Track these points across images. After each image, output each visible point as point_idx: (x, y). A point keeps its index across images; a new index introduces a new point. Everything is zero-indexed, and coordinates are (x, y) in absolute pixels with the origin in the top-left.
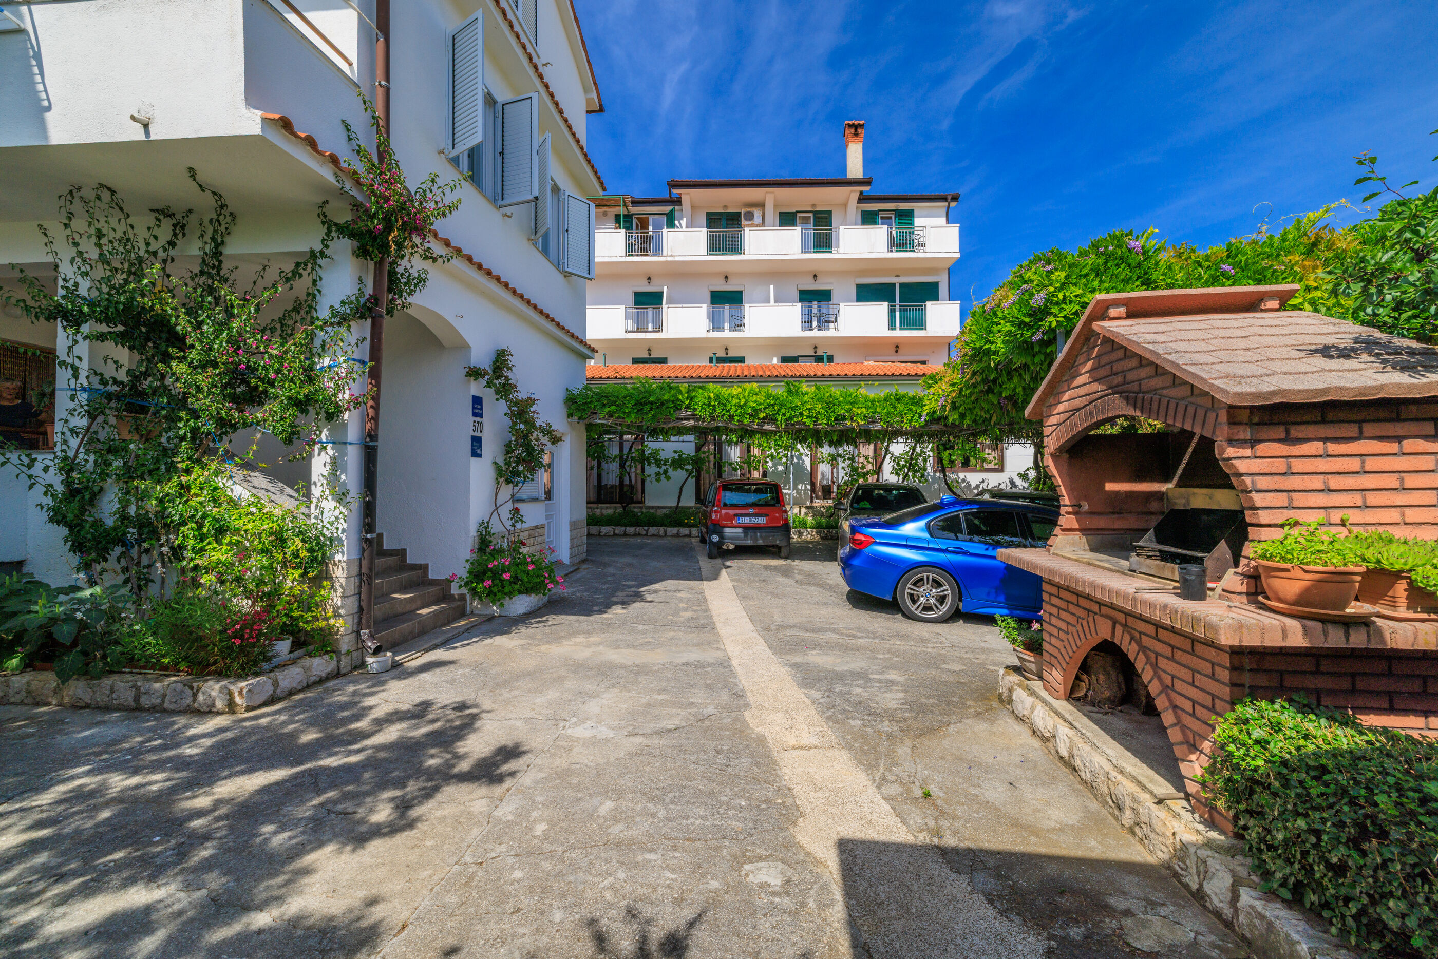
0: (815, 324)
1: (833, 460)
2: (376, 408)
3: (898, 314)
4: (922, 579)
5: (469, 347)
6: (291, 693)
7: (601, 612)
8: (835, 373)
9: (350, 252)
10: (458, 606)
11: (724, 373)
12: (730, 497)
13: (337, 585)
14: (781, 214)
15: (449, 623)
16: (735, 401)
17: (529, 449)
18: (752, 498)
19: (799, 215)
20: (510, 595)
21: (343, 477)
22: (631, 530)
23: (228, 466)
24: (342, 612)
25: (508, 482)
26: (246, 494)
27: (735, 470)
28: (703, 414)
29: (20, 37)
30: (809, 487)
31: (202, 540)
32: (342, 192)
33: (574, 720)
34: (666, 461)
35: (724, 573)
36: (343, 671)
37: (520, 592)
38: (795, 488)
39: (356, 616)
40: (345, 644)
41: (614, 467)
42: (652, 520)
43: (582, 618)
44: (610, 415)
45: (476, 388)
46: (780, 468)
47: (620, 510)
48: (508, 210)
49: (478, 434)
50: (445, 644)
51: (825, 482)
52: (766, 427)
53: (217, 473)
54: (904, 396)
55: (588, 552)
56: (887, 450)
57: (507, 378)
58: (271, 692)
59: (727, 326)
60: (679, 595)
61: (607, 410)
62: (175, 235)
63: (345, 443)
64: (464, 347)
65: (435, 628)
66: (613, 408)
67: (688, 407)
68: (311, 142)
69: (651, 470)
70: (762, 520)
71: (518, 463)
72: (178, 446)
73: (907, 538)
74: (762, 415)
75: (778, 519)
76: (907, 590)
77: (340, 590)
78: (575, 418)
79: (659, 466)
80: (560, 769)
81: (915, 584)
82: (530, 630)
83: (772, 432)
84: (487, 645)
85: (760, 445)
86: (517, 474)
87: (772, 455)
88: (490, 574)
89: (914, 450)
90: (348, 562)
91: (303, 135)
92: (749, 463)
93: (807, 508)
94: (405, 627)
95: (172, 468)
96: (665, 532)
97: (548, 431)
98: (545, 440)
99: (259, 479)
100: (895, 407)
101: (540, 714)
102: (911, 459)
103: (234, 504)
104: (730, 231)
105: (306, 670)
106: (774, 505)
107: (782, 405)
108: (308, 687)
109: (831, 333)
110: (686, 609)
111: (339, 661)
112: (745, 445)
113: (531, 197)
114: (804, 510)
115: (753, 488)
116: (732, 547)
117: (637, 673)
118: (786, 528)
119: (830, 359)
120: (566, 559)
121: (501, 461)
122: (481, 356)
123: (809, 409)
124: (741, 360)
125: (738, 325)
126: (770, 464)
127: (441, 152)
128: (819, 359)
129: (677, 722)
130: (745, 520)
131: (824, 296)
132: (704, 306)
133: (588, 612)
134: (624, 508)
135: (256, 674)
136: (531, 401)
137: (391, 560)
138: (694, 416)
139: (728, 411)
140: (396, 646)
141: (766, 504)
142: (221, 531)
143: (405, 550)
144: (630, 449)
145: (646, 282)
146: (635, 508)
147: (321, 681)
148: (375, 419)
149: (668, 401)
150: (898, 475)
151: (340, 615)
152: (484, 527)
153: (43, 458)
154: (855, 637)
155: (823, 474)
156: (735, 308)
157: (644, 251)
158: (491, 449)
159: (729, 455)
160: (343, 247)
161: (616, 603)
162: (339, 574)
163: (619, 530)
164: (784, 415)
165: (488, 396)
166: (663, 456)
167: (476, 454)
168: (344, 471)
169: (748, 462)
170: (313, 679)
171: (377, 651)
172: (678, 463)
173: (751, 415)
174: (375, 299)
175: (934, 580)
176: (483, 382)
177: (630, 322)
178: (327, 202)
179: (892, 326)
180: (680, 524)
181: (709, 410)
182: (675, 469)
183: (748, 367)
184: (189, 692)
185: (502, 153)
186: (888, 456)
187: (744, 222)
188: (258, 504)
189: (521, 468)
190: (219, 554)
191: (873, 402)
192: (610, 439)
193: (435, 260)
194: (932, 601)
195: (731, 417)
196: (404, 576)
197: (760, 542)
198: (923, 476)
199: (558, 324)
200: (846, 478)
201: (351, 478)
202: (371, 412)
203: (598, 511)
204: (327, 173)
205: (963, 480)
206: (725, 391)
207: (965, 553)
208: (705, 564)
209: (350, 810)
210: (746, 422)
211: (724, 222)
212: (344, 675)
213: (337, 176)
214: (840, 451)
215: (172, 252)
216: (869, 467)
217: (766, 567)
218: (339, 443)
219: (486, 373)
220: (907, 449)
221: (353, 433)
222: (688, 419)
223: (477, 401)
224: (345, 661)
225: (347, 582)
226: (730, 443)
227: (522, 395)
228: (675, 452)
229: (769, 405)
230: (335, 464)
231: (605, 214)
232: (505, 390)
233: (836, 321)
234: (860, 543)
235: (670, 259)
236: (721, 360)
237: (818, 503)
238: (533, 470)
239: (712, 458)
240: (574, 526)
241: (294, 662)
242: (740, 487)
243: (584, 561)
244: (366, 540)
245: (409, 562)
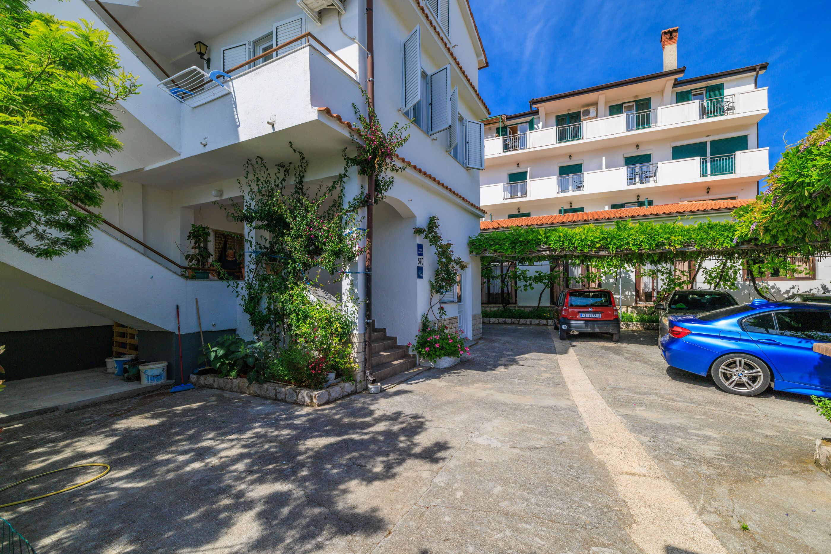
0: (637, 179)
1: (654, 274)
2: (370, 254)
3: (709, 164)
4: (735, 362)
5: (416, 217)
6: (336, 400)
7: (491, 370)
8: (655, 213)
9: (357, 172)
10: (413, 361)
11: (570, 220)
12: (575, 300)
13: (355, 346)
14: (610, 107)
15: (408, 370)
16: (578, 237)
17: (448, 273)
18: (591, 301)
19: (624, 105)
20: (439, 356)
21: (356, 290)
22: (508, 320)
23: (308, 286)
24: (357, 360)
25: (437, 292)
26: (315, 300)
27: (578, 282)
28: (555, 247)
29: (229, 96)
30: (634, 293)
31: (298, 322)
32: (353, 141)
33: (477, 433)
34: (531, 278)
35: (571, 350)
36: (358, 391)
37: (445, 355)
38: (623, 293)
39: (364, 363)
40: (359, 377)
41: (498, 282)
42: (522, 315)
43: (480, 372)
44: (495, 251)
45: (419, 239)
46: (612, 281)
47: (502, 308)
48: (434, 136)
49: (420, 265)
50: (406, 381)
51: (647, 290)
52: (601, 253)
53: (304, 289)
54: (716, 225)
55: (483, 333)
56: (700, 266)
57: (436, 233)
58: (327, 398)
59: (571, 188)
60: (541, 362)
61: (493, 248)
62: (285, 175)
63: (357, 273)
64: (413, 217)
65: (401, 372)
66: (497, 246)
67: (545, 243)
68: (339, 118)
69: (521, 284)
70: (598, 316)
71: (442, 281)
72: (288, 277)
73: (720, 331)
74: (598, 246)
75: (610, 316)
76: (720, 370)
77: (356, 349)
78: (474, 254)
79: (526, 281)
80: (469, 461)
81: (728, 365)
82: (451, 377)
83: (605, 256)
84: (427, 384)
85: (596, 266)
86: (442, 287)
87: (605, 272)
88: (428, 344)
89: (725, 265)
90: (359, 334)
91: (335, 115)
92: (588, 278)
93: (633, 308)
94: (386, 370)
95: (286, 287)
96: (531, 322)
97: (459, 262)
98: (457, 267)
99: (320, 292)
100: (708, 234)
101: (458, 427)
102: (722, 272)
103: (310, 304)
104: (574, 125)
105: (343, 388)
106: (607, 306)
107: (613, 237)
108: (343, 397)
109: (651, 184)
110: (546, 372)
111: (356, 386)
112: (585, 266)
113: (447, 126)
114: (630, 309)
115: (592, 294)
116: (576, 333)
117: (515, 409)
118: (617, 321)
119: (650, 203)
120: (470, 337)
121: (433, 280)
122: (421, 222)
123: (635, 239)
124: (581, 210)
125: (579, 187)
126: (604, 278)
127: (399, 110)
128: (641, 204)
129: (542, 444)
130: (586, 316)
131: (646, 159)
132: (555, 177)
133: (484, 370)
134: (504, 307)
135: (321, 389)
136: (449, 245)
137: (379, 334)
138: (549, 249)
139: (573, 244)
140: (383, 380)
141: (602, 305)
142: (306, 317)
143: (385, 329)
144: (508, 271)
145: (516, 166)
146: (511, 307)
147: (349, 395)
148: (370, 260)
149: (532, 240)
150: (711, 284)
151: (356, 362)
152: (425, 317)
153: (242, 284)
154: (675, 401)
155: (645, 284)
156: (576, 175)
157: (514, 148)
158: (428, 274)
159: (573, 273)
160: (354, 169)
161: (501, 365)
162: (356, 340)
163: (501, 320)
164: (615, 244)
165: (426, 243)
166: (528, 274)
167: (420, 276)
168: (357, 288)
169: (587, 276)
170: (345, 393)
171: (374, 382)
172: (539, 278)
173: (590, 246)
174: (369, 196)
175: (746, 364)
176: (423, 236)
177: (506, 193)
178: (346, 148)
179: (704, 173)
180: (540, 317)
181: (559, 244)
182: (536, 282)
183: (587, 214)
184: (295, 394)
185: (431, 104)
186: (701, 271)
187: (582, 117)
188: (320, 304)
189: (444, 284)
190: (305, 328)
191: (688, 231)
192: (495, 265)
193: (397, 170)
194: (745, 379)
195: (575, 248)
196: (385, 343)
197: (597, 330)
198: (733, 284)
199: (463, 199)
200: (665, 287)
201: (359, 291)
202: (368, 256)
203: (488, 309)
204: (345, 133)
205: (773, 287)
206: (571, 232)
207: (778, 344)
208: (558, 343)
209: (363, 464)
210: (586, 251)
211: (568, 120)
212: (359, 393)
213: (350, 133)
214: (660, 267)
215: (284, 184)
216: (685, 278)
217: (602, 347)
218: (354, 273)
219: (425, 231)
220: (719, 264)
221: (360, 268)
222: (545, 251)
223: (420, 247)
224: (359, 386)
225: (359, 345)
226: (574, 265)
227: (444, 242)
228: (537, 272)
229: (603, 238)
230: (353, 284)
231: (490, 129)
232: (435, 239)
233: (655, 175)
234: (678, 333)
235: (531, 150)
236: (567, 211)
237: (641, 304)
238: (451, 285)
239: (561, 275)
240: (474, 317)
241: (337, 384)
242: (582, 294)
243: (480, 338)
244: (367, 323)
245: (387, 335)
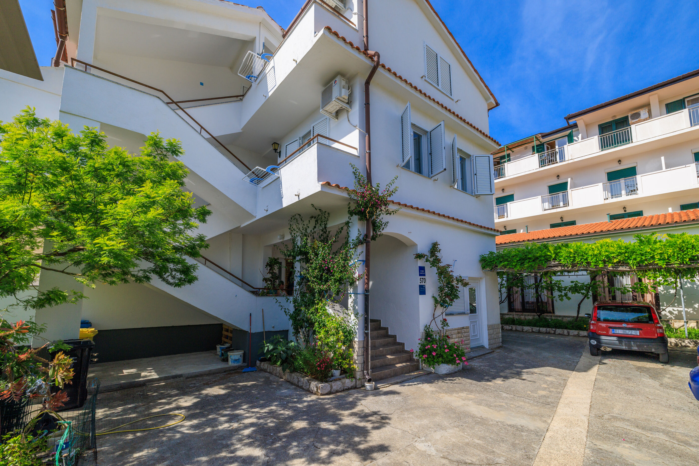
2: (368, 279)
6: (337, 392)
9: (358, 219)
10: (416, 365)
13: (355, 350)
15: (410, 372)
20: (438, 363)
21: (357, 307)
22: (543, 330)
24: (357, 362)
25: (442, 306)
26: (332, 312)
33: (423, 439)
36: (358, 387)
37: (443, 363)
39: (363, 364)
40: (358, 375)
42: (558, 325)
48: (435, 178)
50: (399, 383)
58: (329, 390)
63: (357, 294)
64: (415, 245)
65: (401, 374)
66: (506, 263)
68: (338, 186)
77: (356, 353)
80: (397, 462)
84: (419, 387)
86: (445, 302)
88: (428, 351)
90: (359, 342)
91: (334, 185)
94: (387, 371)
96: (568, 332)
105: (343, 383)
108: (343, 391)
111: (356, 382)
116: (609, 349)
120: (486, 345)
121: (436, 296)
134: (539, 316)
135: (326, 382)
137: (390, 340)
140: (378, 380)
143: (396, 336)
145: (556, 178)
146: (547, 316)
147: (349, 389)
148: (368, 284)
151: (356, 363)
152: (427, 328)
157: (552, 162)
160: (356, 217)
162: (356, 346)
167: (422, 293)
168: (357, 305)
170: (345, 388)
171: (369, 381)
176: (424, 260)
177: (546, 204)
180: (580, 328)
184: (308, 384)
193: (390, 214)
196: (394, 347)
201: (360, 308)
204: (344, 195)
208: (585, 359)
212: (358, 388)
218: (356, 294)
219: (425, 255)
221: (360, 290)
224: (358, 382)
225: (358, 350)
230: (355, 302)
231: (526, 148)
235: (570, 161)
240: (490, 327)
241: (340, 379)
243: (499, 347)
244: (366, 333)
245: (397, 341)
